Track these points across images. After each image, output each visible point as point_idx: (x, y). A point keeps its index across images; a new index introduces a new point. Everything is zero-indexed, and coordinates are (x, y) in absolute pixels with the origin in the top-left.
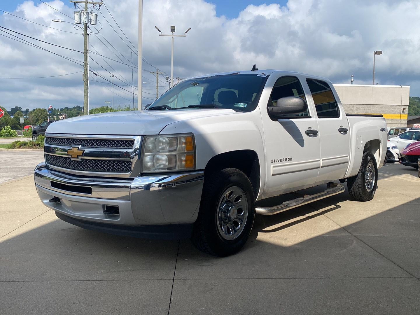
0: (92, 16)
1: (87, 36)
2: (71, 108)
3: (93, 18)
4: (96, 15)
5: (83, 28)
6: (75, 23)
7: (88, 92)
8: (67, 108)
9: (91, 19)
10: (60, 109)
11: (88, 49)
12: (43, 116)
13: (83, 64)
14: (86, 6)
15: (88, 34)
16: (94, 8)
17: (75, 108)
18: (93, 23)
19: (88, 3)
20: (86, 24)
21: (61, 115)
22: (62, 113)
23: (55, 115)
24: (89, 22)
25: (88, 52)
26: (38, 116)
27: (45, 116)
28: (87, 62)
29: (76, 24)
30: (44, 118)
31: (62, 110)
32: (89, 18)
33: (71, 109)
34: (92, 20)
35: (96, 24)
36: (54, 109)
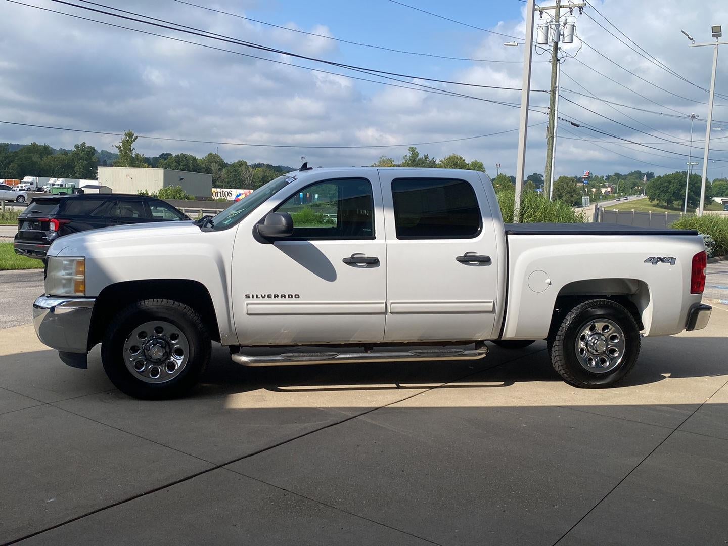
0: (565, 28)
1: (557, 64)
2: (624, 175)
3: (567, 31)
4: (573, 26)
5: (550, 51)
6: (539, 44)
7: (553, 156)
8: (617, 175)
9: (563, 35)
10: (606, 176)
11: (557, 85)
12: (569, 189)
13: (548, 111)
14: (558, 14)
15: (559, 60)
16: (572, 14)
17: (631, 174)
18: (567, 39)
19: (561, 7)
20: (556, 44)
21: (604, 186)
22: (606, 184)
23: (596, 188)
24: (561, 40)
25: (557, 89)
26: (562, 189)
27: (572, 189)
28: (555, 107)
29: (540, 46)
30: (572, 192)
31: (608, 178)
32: (562, 33)
33: (625, 177)
34: (565, 36)
35: (572, 41)
36: (595, 176)
